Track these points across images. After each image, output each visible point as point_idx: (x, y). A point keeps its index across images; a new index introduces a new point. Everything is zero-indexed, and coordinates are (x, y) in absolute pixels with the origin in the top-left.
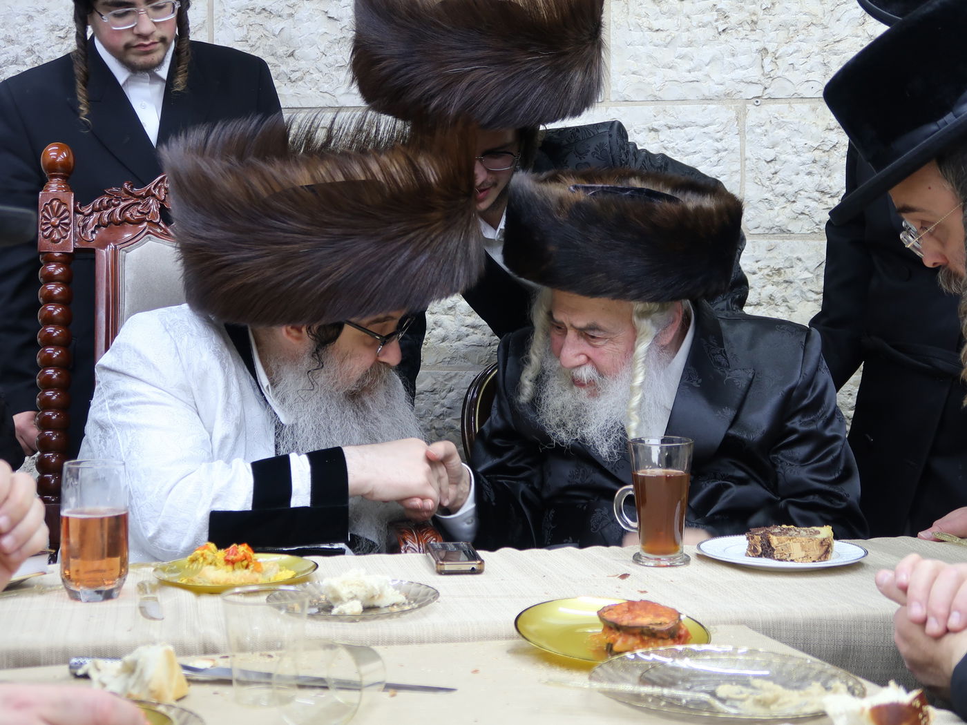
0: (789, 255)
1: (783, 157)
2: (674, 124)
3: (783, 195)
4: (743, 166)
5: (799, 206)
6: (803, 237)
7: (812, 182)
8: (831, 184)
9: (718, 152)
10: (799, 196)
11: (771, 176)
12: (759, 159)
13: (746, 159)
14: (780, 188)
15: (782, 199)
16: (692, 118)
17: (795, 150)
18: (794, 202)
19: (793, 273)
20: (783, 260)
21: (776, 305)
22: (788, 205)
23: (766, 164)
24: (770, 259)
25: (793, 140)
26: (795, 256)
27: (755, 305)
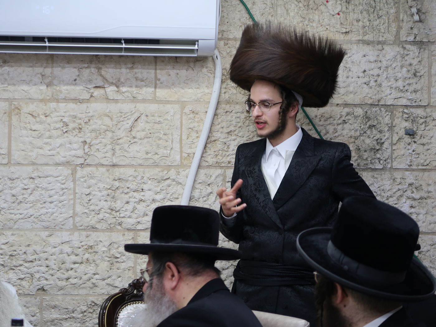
0: (96, 239)
1: (93, 193)
2: (42, 176)
3: (93, 211)
4: (75, 197)
5: (101, 216)
6: (103, 231)
7: (107, 205)
8: (116, 206)
9: (63, 189)
10: (101, 211)
11: (88, 202)
12: (82, 193)
13: (76, 193)
14: (92, 207)
15: (93, 213)
16: (51, 173)
17: (99, 189)
18: (99, 214)
19: (98, 248)
20: (93, 242)
21: (90, 263)
22: (96, 215)
23: (85, 196)
24: (87, 241)
25: (99, 184)
26: (99, 240)
27: (80, 263)
